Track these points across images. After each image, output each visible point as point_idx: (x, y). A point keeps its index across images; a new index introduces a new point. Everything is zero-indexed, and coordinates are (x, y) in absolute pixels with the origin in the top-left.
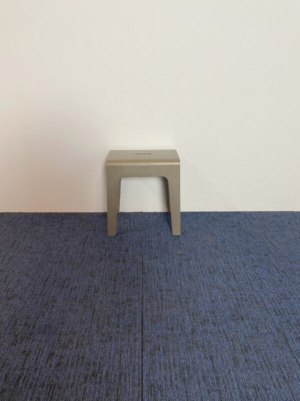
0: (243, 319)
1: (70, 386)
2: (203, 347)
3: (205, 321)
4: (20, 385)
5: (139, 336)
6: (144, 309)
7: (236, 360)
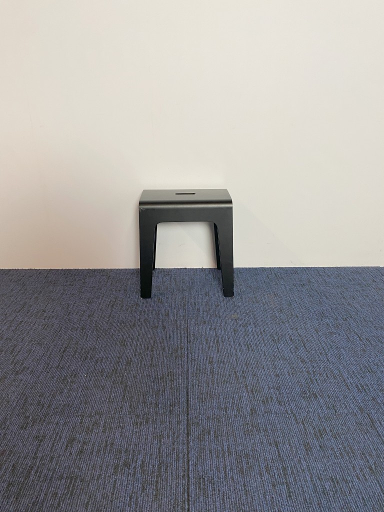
0: (316, 397)
1: (96, 478)
2: (266, 431)
4: (31, 477)
5: (183, 418)
6: (190, 384)
7: (308, 448)
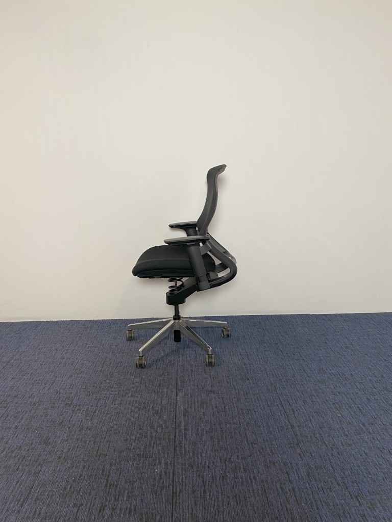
3: (221, 381)
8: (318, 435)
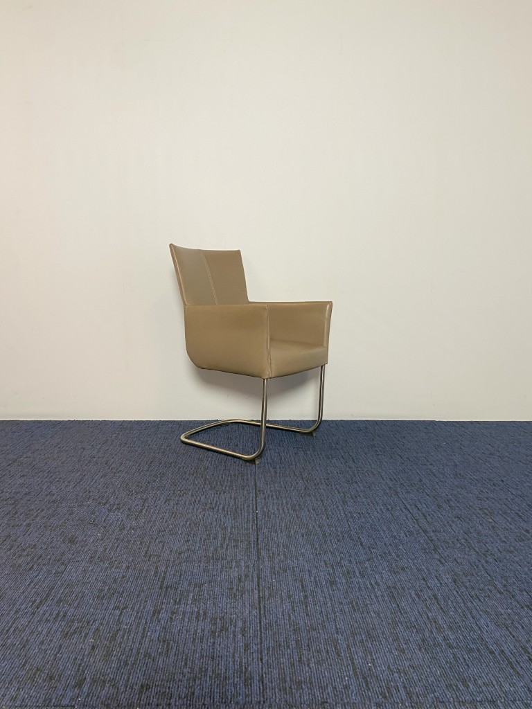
0: (356, 483)
6: (257, 478)
7: (344, 502)
8: (463, 541)
